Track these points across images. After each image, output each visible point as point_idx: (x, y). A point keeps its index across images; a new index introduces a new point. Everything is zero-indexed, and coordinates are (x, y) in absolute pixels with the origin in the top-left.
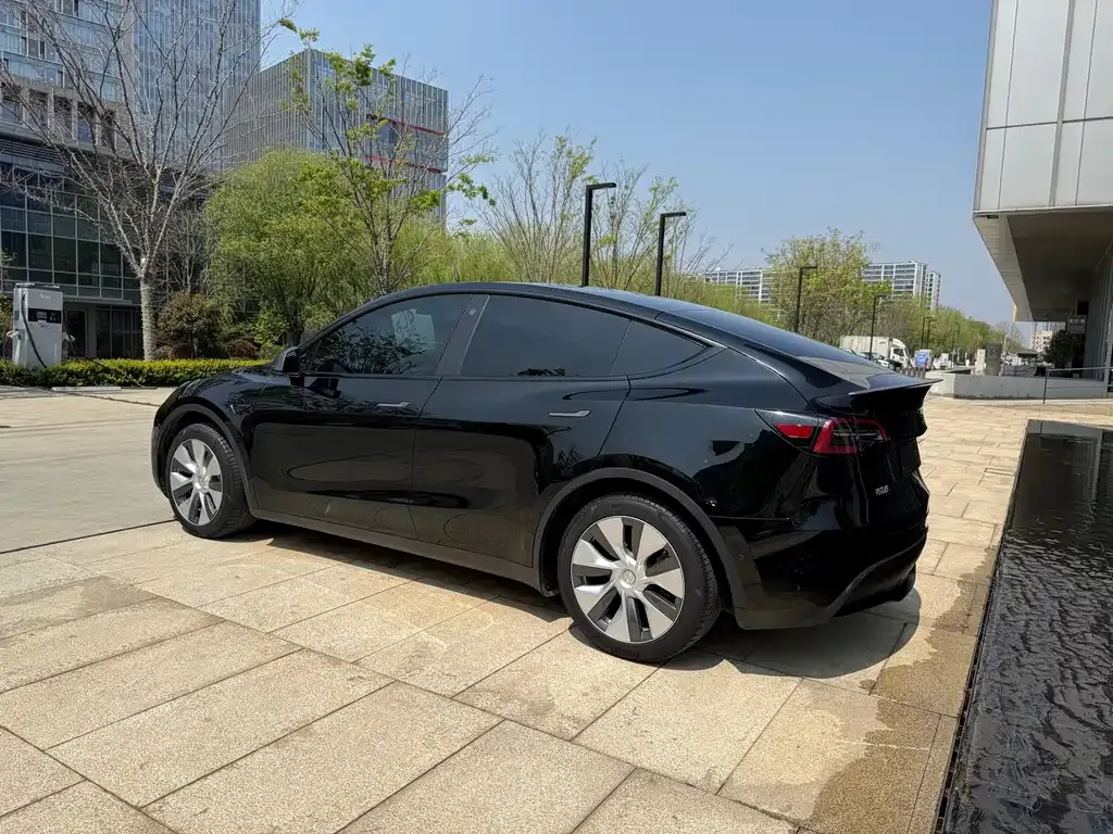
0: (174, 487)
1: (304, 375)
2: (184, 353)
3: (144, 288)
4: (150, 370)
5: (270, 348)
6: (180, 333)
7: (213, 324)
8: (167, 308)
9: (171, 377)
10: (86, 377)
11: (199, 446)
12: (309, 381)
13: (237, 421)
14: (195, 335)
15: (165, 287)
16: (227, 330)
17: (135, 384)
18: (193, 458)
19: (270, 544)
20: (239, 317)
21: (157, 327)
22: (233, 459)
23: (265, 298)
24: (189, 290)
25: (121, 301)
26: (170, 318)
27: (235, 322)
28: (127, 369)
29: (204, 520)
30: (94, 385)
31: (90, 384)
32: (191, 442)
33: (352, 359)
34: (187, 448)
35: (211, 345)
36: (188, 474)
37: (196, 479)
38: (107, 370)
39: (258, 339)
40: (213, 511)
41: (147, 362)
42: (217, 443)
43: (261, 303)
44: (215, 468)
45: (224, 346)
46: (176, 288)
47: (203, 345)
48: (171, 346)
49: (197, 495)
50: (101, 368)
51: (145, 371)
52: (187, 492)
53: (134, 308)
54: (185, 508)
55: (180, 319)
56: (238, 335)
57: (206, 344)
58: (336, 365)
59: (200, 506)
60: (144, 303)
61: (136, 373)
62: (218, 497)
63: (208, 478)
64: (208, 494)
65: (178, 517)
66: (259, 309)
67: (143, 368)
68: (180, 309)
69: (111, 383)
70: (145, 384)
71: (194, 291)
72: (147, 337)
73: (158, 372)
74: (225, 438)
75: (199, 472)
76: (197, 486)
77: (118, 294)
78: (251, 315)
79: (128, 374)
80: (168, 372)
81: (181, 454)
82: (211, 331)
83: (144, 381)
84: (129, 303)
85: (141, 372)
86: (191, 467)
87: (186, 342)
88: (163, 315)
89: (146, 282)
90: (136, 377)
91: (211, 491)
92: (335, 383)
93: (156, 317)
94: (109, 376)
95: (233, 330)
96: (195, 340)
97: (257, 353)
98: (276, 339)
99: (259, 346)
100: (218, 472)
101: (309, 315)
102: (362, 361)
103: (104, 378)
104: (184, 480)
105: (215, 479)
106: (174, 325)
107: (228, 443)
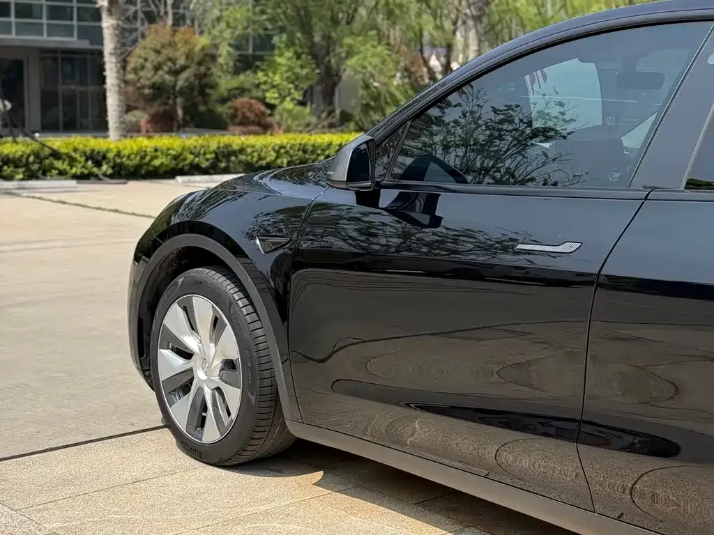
0: (164, 374)
1: (379, 186)
2: (164, 123)
3: (107, 23)
4: (118, 154)
5: (289, 111)
6: (159, 90)
7: (205, 75)
8: (138, 51)
9: (148, 164)
10: (27, 165)
11: (203, 307)
12: (387, 197)
13: (265, 264)
14: (181, 92)
15: (135, 18)
16: (226, 83)
17: (96, 176)
18: (193, 327)
19: (318, 484)
20: (245, 63)
21: (126, 82)
22: (259, 332)
23: (282, 30)
24: (170, 21)
25: (73, 42)
26: (143, 67)
27: (236, 72)
28: (84, 153)
29: (211, 434)
30: (38, 178)
31: (31, 176)
32: (191, 299)
33: (446, 148)
34: (185, 309)
35: (202, 108)
36: (186, 354)
37: (199, 362)
38: (56, 155)
39: (271, 96)
40: (226, 421)
41: (113, 142)
42: (232, 303)
43: (276, 40)
44: (229, 346)
45: (221, 109)
46: (151, 18)
47: (190, 109)
48: (144, 109)
49: (200, 389)
50: (47, 151)
51: (110, 155)
52: (184, 384)
53: (92, 52)
54: (181, 411)
55: (157, 68)
56: (242, 91)
57: (195, 105)
58: (433, 166)
59: (205, 409)
60: (109, 46)
61: (97, 158)
62: (234, 396)
63: (218, 363)
64: (218, 389)
65: (169, 423)
66: (273, 47)
67: (108, 150)
68: (158, 52)
69: (62, 173)
70: (111, 176)
71: (179, 20)
72: (112, 101)
73: (129, 157)
74: (247, 296)
75: (202, 351)
76: (200, 375)
77: (68, 31)
78: (261, 58)
79: (87, 160)
80: (143, 158)
81: (174, 319)
82: (203, 85)
83: (110, 171)
84: (85, 44)
85: (104, 157)
86: (191, 342)
87: (166, 104)
88: (133, 62)
89: (110, 12)
90: (98, 164)
91: (224, 387)
92: (432, 201)
93: (123, 64)
94: (59, 164)
95: (234, 82)
96: (179, 100)
97: (269, 119)
98: (298, 96)
99: (272, 107)
100: (234, 354)
101: (350, 54)
102: (461, 152)
103: (52, 167)
104: (179, 363)
105: (229, 365)
106: (147, 76)
107: (251, 303)
